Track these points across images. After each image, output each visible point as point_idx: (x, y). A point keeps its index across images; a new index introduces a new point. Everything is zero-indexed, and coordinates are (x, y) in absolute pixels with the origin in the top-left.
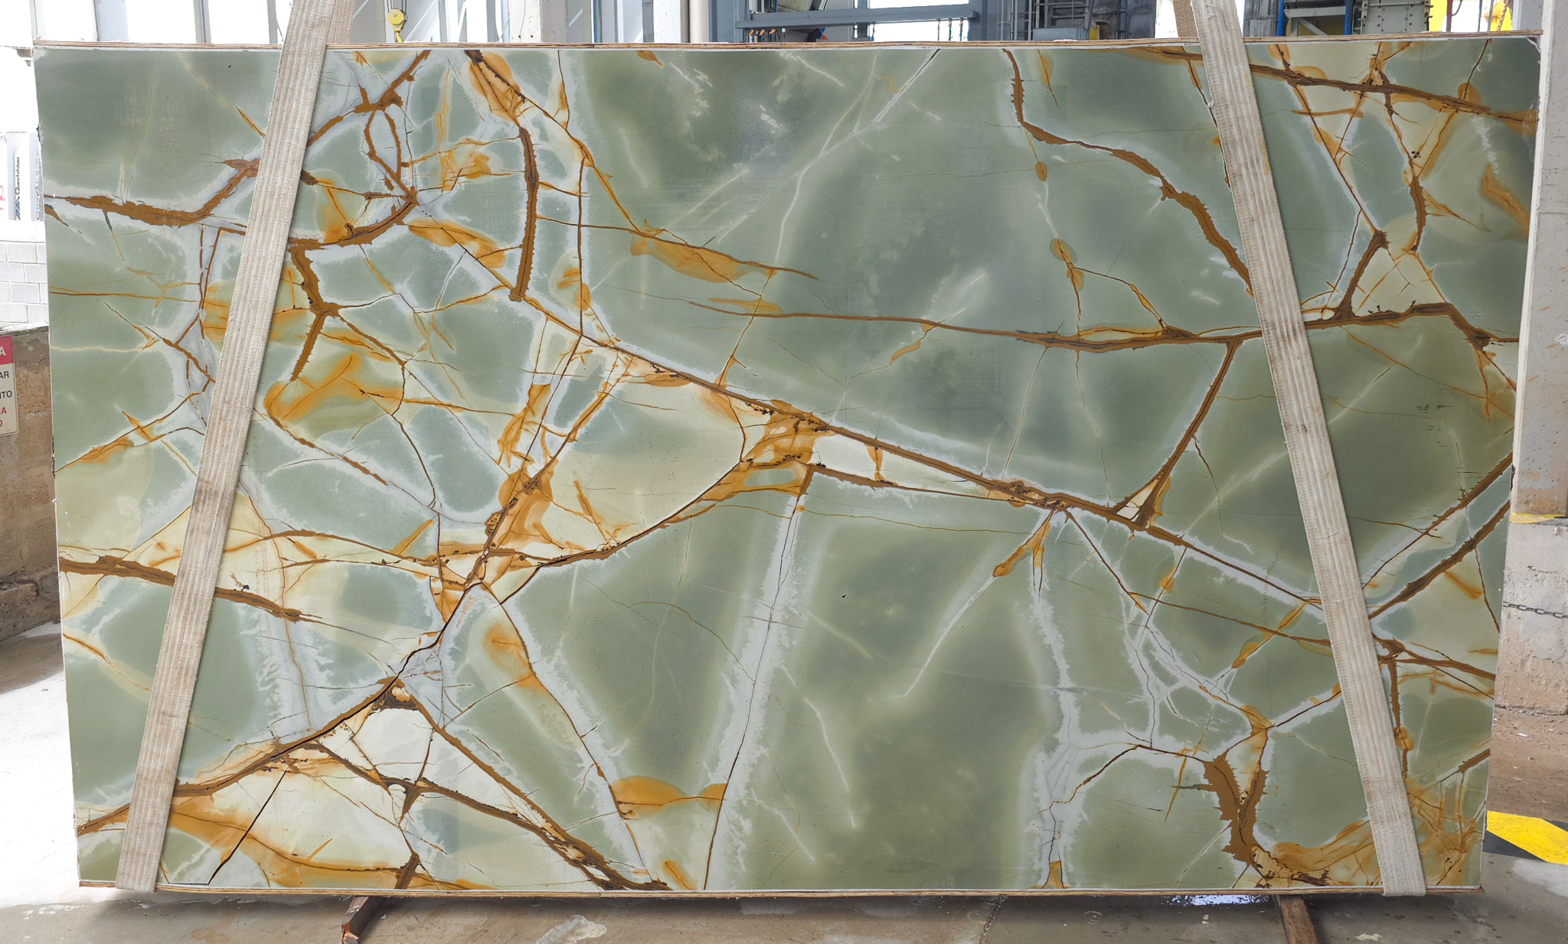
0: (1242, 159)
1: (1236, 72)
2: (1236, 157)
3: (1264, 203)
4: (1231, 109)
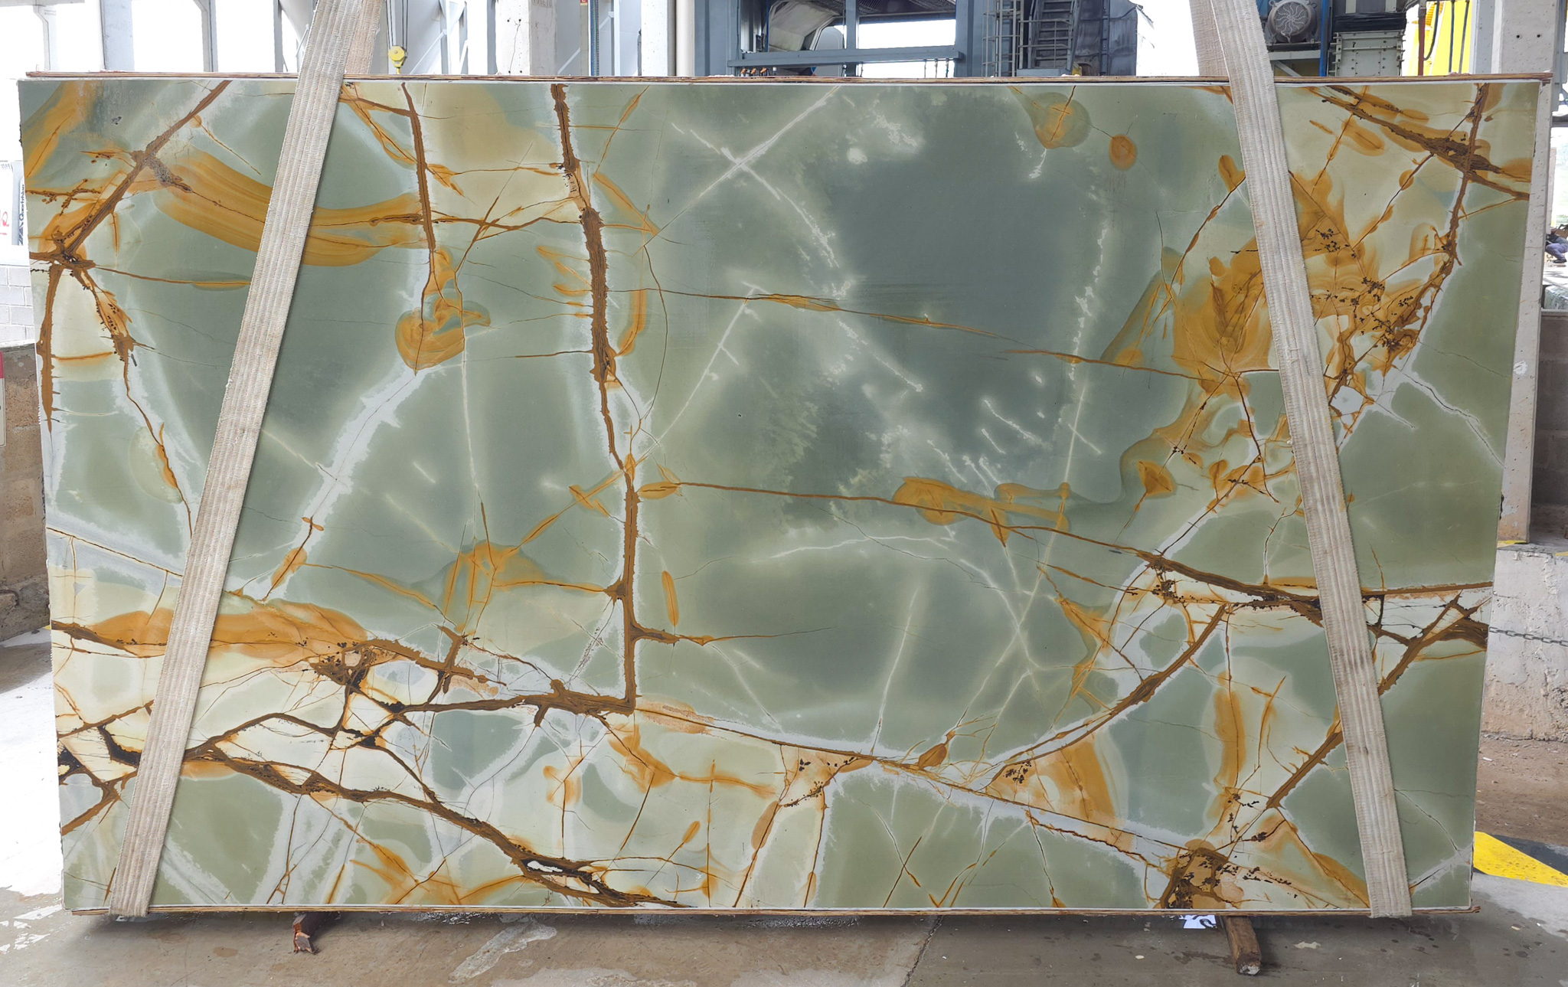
0: (1318, 495)
1: (1316, 414)
2: (1313, 494)
3: (1338, 538)
4: (1309, 448)
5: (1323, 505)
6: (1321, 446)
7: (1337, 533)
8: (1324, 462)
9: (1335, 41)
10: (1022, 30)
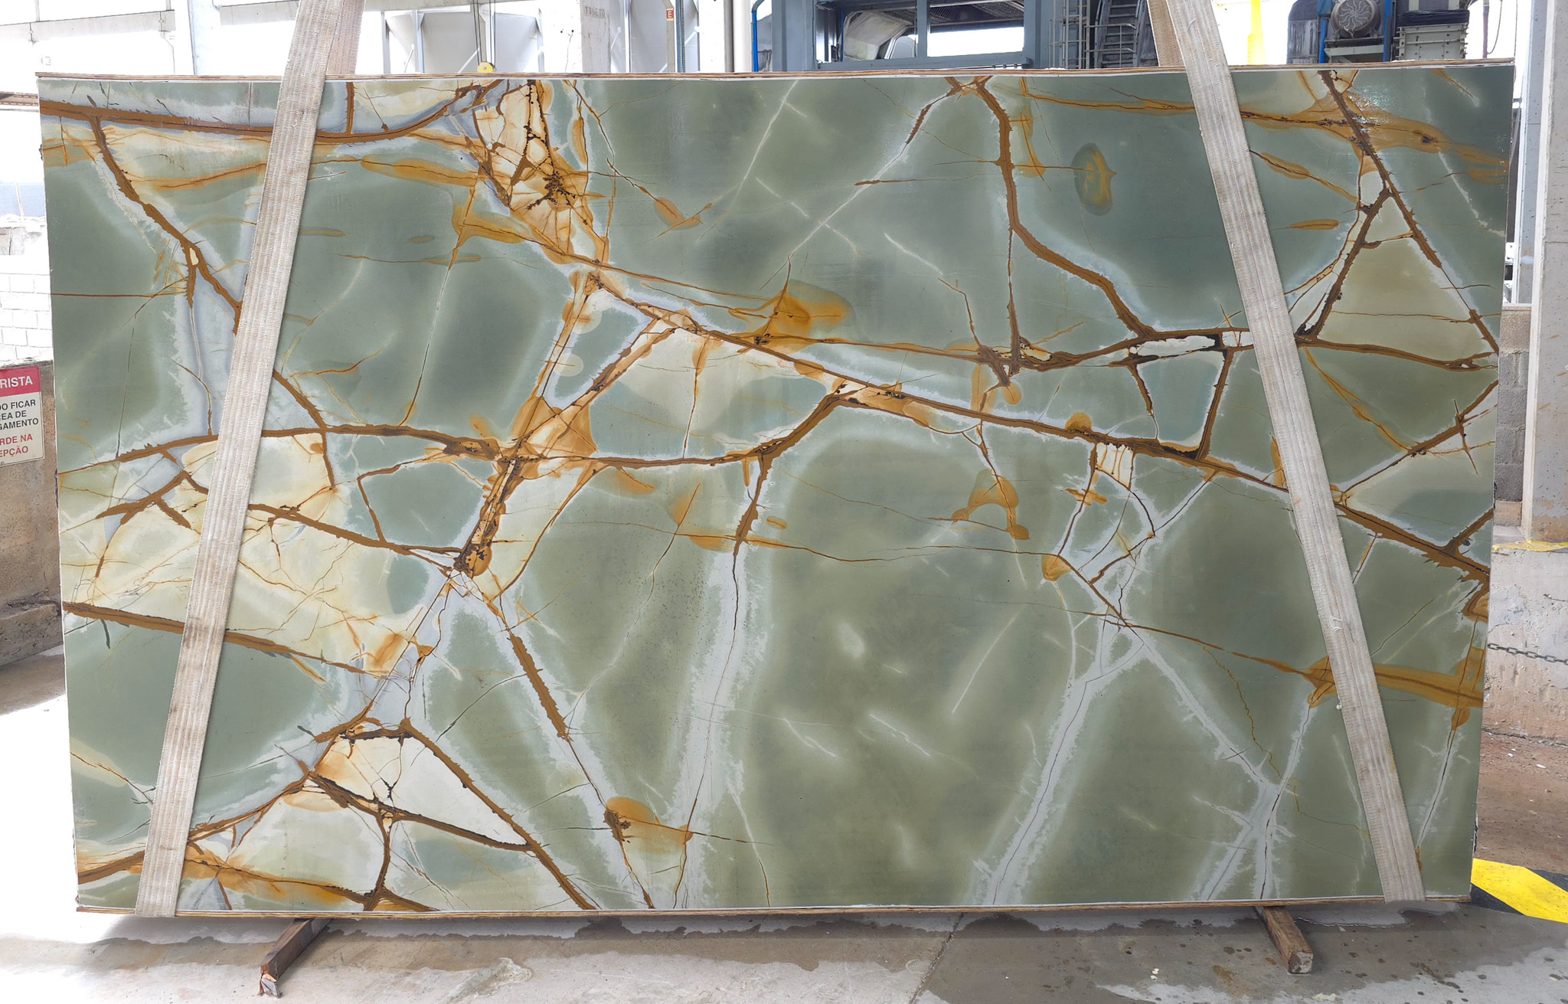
9: (1398, 35)
10: (1088, 35)
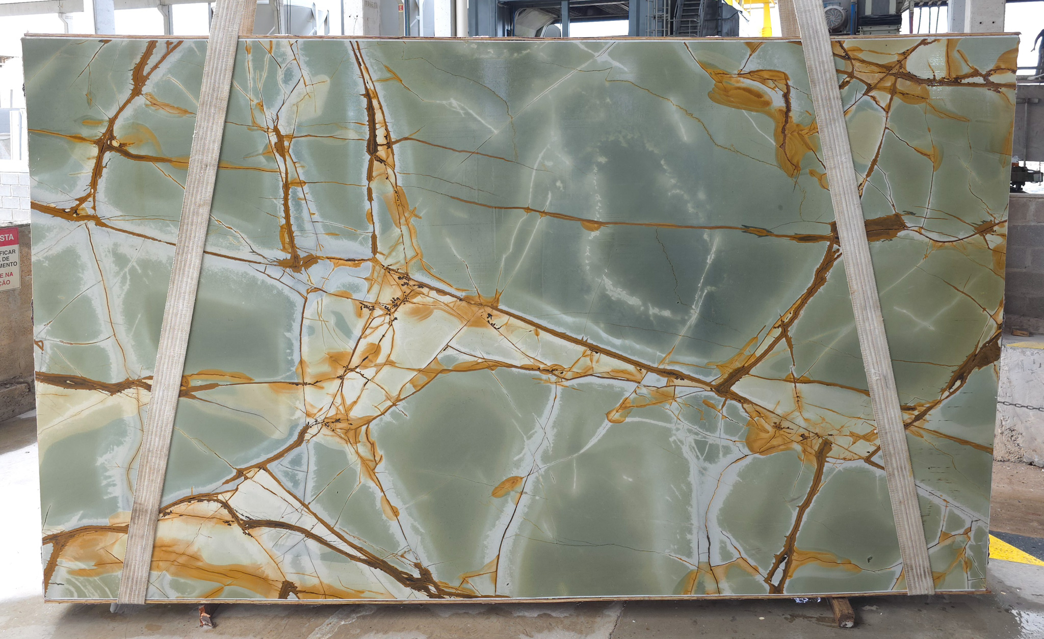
5: (898, 472)
6: (896, 434)
7: (908, 490)
8: (899, 444)
